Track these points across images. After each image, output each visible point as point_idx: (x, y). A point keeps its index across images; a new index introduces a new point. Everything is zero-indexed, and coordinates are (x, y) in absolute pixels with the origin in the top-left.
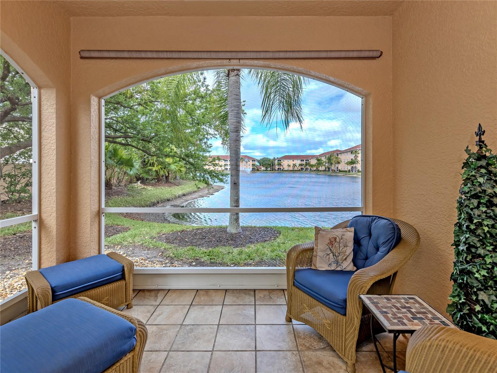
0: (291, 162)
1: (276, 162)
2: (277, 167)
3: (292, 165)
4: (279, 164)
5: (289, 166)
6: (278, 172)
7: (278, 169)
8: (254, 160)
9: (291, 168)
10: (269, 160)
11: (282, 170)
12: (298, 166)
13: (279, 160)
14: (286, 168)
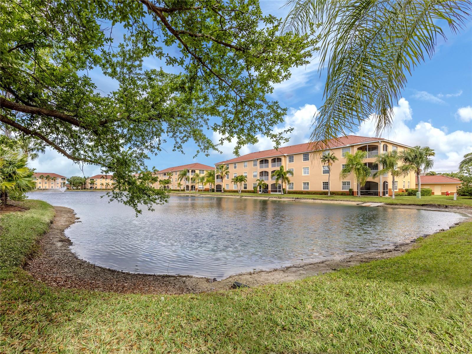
0: (104, 181)
1: (89, 181)
2: (89, 186)
3: (105, 184)
4: (92, 183)
5: (102, 184)
6: (91, 190)
7: (91, 187)
8: (63, 178)
9: (104, 187)
10: (81, 179)
11: (95, 189)
12: (110, 185)
13: (92, 179)
14: (99, 187)
